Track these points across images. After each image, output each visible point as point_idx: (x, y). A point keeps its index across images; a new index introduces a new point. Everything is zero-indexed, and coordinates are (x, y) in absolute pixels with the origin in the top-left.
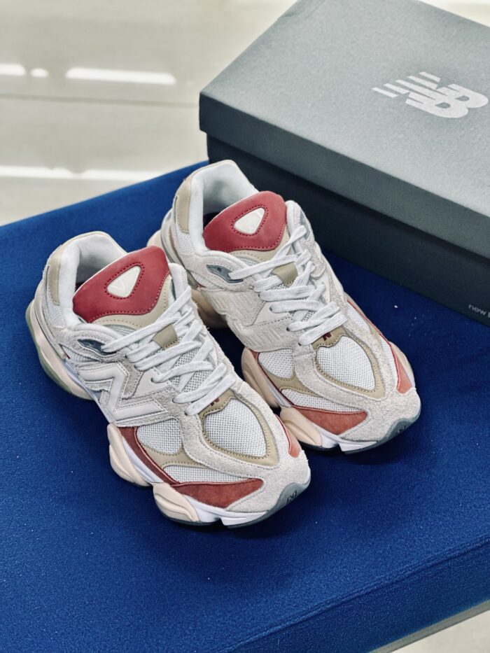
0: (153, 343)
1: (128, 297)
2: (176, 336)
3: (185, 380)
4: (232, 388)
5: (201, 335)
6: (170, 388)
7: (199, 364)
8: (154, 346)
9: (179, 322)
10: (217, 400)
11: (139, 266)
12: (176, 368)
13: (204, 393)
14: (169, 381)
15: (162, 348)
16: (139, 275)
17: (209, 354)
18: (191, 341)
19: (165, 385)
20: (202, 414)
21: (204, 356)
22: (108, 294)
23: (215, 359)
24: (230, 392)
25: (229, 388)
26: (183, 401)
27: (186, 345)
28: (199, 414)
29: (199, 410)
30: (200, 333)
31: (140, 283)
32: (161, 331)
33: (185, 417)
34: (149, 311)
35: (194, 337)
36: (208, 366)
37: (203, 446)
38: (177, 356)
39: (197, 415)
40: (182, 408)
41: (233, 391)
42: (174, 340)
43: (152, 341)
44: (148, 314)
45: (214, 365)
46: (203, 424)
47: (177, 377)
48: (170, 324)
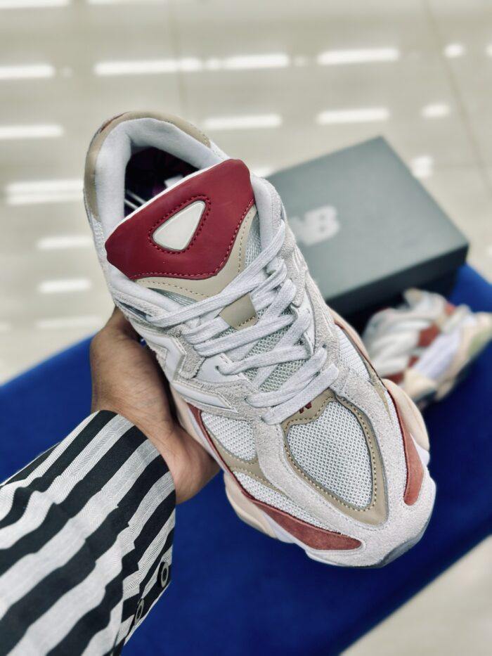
0: (218, 319)
1: (184, 251)
2: (254, 310)
3: (264, 374)
4: (332, 387)
5: (292, 307)
6: (241, 384)
7: (286, 353)
8: (221, 325)
9: (261, 289)
10: (309, 406)
11: (204, 201)
12: (250, 358)
13: (289, 396)
14: (241, 374)
15: (232, 328)
16: (202, 215)
17: (302, 335)
18: (276, 318)
19: (235, 378)
20: (285, 424)
21: (296, 338)
22: (154, 245)
23: (311, 343)
24: (328, 393)
25: (329, 388)
26: (259, 405)
27: (268, 325)
28: (281, 423)
29: (281, 419)
30: (291, 303)
31: (203, 228)
32: (230, 304)
33: (262, 424)
34: (215, 273)
35: (281, 310)
36: (299, 353)
37: (283, 469)
38: (253, 341)
39: (279, 426)
40: (257, 413)
41: (334, 393)
42: (252, 316)
43: (218, 315)
44: (213, 278)
45: (308, 351)
46: (286, 436)
47: (252, 370)
48: (245, 295)
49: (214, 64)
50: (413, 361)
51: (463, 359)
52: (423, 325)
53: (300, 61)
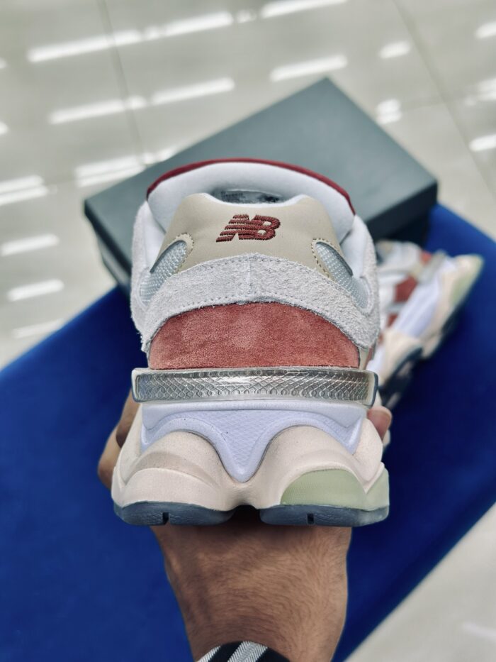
49: (153, 34)
50: (392, 319)
51: (446, 310)
52: (398, 278)
53: (244, 18)
